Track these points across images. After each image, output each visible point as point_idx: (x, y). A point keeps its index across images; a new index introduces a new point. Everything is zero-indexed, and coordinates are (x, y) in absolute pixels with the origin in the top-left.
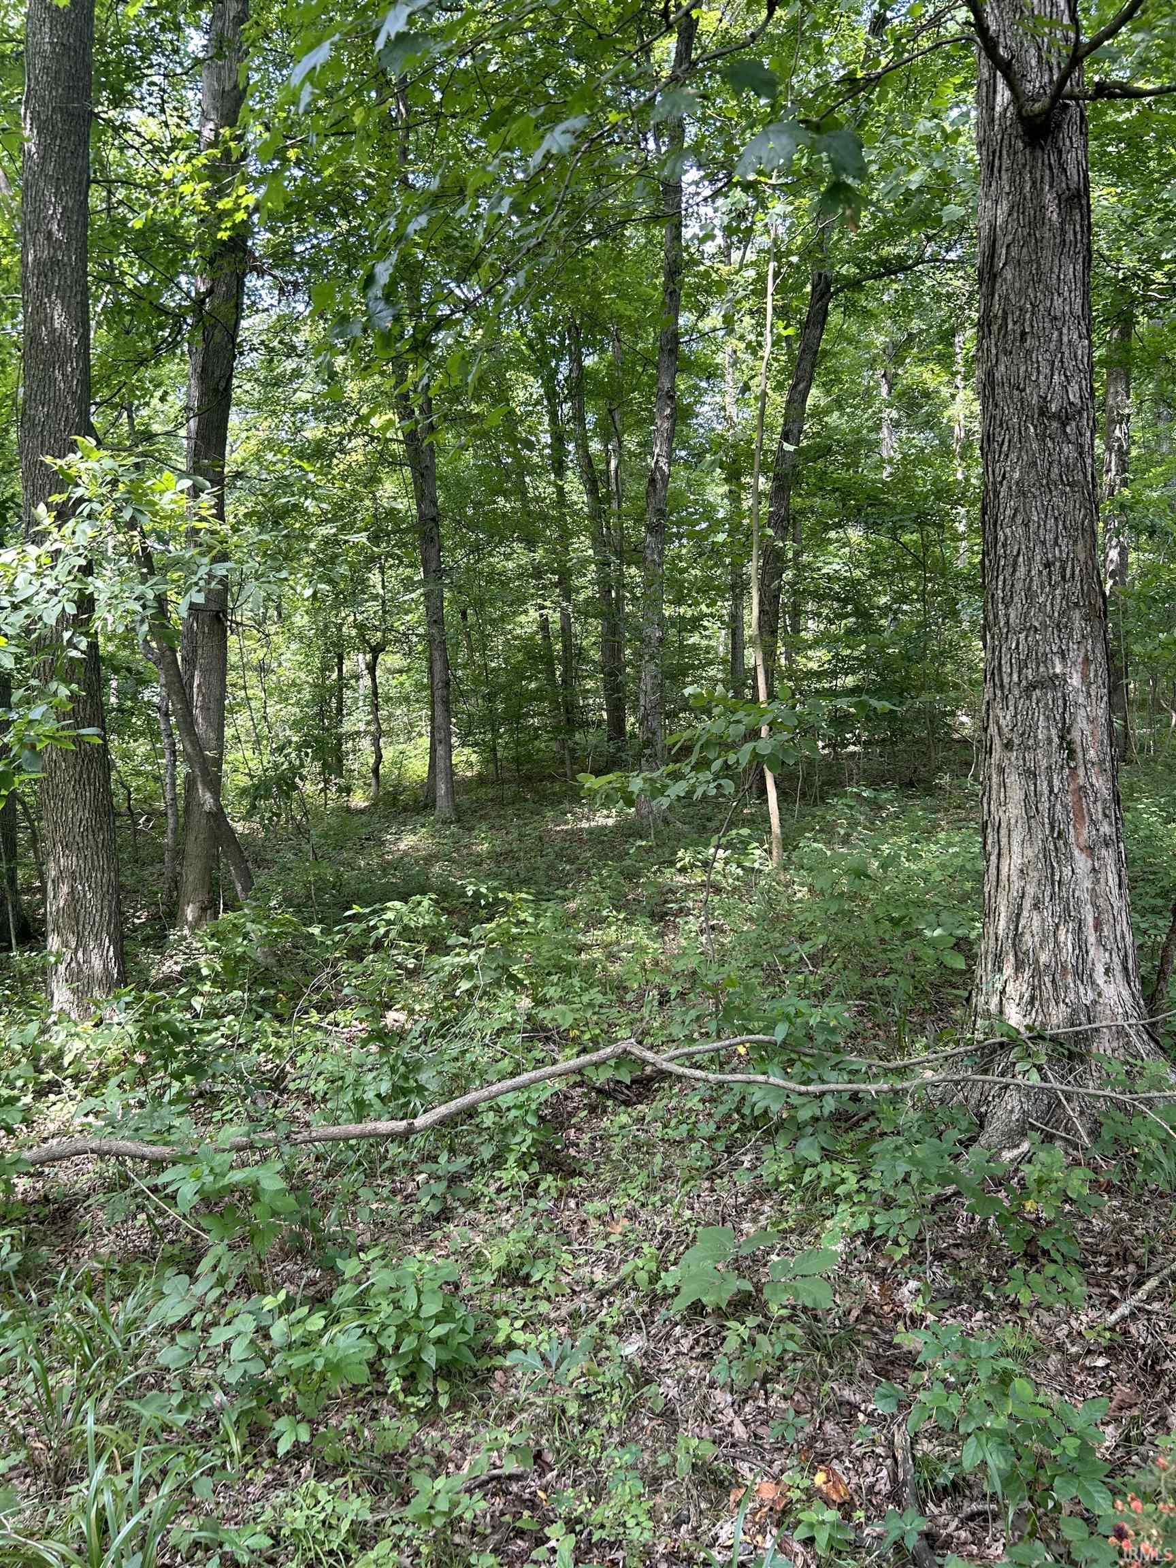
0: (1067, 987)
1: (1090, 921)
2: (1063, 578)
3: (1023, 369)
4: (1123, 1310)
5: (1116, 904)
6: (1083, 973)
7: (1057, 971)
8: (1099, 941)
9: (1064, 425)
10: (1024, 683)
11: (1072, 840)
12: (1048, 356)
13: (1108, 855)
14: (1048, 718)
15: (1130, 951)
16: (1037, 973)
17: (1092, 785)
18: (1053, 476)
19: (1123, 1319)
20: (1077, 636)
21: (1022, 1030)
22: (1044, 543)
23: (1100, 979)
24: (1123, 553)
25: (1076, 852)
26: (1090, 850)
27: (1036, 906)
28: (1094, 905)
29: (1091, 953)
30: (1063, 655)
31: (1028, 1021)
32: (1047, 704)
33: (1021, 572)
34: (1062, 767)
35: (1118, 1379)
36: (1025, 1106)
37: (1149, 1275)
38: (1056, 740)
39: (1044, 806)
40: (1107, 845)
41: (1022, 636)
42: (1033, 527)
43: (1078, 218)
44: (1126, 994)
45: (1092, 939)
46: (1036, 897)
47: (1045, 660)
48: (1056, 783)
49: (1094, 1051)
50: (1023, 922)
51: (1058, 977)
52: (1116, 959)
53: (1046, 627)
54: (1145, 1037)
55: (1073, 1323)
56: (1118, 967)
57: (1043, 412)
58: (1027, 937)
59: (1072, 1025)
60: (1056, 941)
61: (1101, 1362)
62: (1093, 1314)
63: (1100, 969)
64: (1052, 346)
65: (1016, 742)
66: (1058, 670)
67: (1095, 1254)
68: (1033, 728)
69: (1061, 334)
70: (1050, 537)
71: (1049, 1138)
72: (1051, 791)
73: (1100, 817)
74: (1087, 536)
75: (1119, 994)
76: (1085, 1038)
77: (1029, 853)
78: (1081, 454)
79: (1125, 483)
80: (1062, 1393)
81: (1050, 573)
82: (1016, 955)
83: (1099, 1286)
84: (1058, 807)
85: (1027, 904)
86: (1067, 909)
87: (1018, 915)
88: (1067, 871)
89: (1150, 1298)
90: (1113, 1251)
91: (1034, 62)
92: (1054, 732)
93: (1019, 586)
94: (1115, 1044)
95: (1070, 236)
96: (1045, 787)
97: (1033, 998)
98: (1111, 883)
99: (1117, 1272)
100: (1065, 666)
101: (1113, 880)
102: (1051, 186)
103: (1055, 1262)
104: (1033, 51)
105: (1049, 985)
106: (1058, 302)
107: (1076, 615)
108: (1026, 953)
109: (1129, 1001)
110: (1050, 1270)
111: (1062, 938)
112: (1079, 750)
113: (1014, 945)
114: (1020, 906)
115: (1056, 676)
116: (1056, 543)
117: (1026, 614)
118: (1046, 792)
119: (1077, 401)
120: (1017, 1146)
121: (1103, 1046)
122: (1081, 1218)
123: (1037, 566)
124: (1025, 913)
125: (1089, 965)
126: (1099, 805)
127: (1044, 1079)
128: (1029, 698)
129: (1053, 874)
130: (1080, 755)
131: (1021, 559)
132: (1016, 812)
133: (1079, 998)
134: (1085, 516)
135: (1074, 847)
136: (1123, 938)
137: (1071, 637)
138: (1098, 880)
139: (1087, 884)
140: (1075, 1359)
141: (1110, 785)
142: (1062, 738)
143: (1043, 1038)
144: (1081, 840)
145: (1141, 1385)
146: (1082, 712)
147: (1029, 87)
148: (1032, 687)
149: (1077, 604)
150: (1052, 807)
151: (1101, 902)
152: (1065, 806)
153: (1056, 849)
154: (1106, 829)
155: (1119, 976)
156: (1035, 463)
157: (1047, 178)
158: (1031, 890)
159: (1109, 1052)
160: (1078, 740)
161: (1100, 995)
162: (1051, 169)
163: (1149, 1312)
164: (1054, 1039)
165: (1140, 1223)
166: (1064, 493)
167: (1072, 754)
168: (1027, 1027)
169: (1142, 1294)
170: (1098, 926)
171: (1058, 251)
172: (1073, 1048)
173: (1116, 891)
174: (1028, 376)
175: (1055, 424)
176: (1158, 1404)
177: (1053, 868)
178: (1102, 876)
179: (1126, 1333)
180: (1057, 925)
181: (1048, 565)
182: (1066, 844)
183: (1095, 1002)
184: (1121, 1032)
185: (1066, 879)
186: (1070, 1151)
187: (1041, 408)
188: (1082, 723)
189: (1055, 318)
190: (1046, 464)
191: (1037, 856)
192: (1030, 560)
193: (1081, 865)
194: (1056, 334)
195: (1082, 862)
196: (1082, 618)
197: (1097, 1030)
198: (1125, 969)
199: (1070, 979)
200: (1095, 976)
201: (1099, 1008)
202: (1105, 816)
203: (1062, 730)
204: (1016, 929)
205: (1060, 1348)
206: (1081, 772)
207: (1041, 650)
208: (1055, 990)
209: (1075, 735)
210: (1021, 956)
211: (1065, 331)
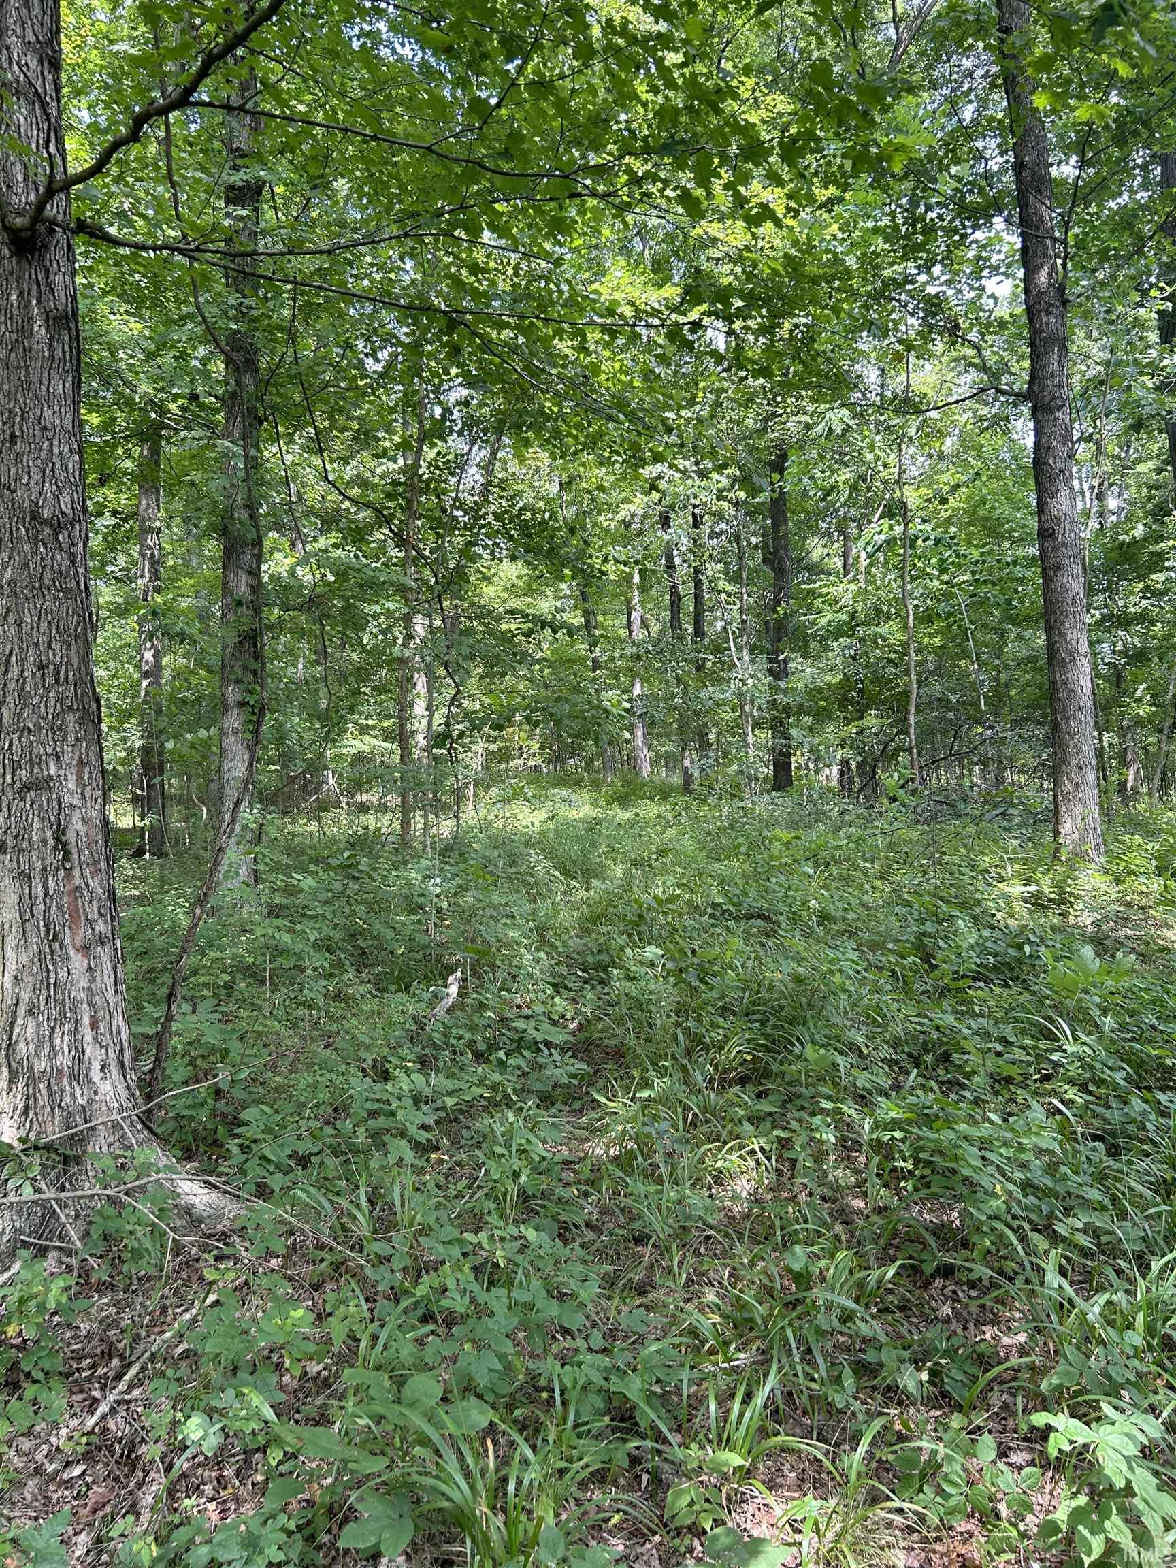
0: (62, 1091)
1: (86, 1020)
2: (57, 681)
3: (13, 471)
4: (104, 1408)
5: (112, 1000)
6: (78, 1074)
7: (53, 1077)
8: (95, 1038)
9: (56, 533)
10: (18, 785)
11: (67, 941)
12: (39, 463)
13: (104, 953)
14: (42, 820)
15: (126, 1045)
16: (32, 1081)
17: (87, 885)
18: (45, 580)
19: (104, 1417)
20: (71, 739)
21: (15, 1143)
22: (37, 645)
23: (96, 1076)
24: (157, 655)
25: (72, 953)
26: (85, 949)
27: (31, 1012)
28: (90, 1004)
29: (88, 1052)
30: (58, 757)
31: (22, 1133)
32: (41, 806)
33: (14, 672)
34: (57, 869)
35: (94, 1482)
36: (17, 1225)
37: (131, 1364)
38: (51, 841)
39: (39, 908)
40: (103, 943)
41: (16, 737)
42: (26, 628)
43: (67, 338)
44: (121, 1087)
45: (88, 1038)
46: (30, 1003)
47: (40, 761)
48: (51, 884)
49: (90, 1150)
50: (17, 1030)
51: (53, 1081)
52: (112, 1055)
53: (40, 729)
54: (139, 1126)
55: (53, 1440)
56: (113, 1063)
57: (35, 516)
58: (22, 1045)
59: (68, 1128)
60: (52, 1046)
61: (77, 1471)
62: (74, 1423)
63: (96, 1066)
64: (43, 454)
65: (10, 844)
66: (52, 772)
67: (79, 1359)
68: (28, 829)
69: (51, 445)
70: (43, 640)
71: (42, 1252)
72: (46, 894)
73: (96, 916)
74: (80, 643)
75: (115, 1089)
76: (79, 1140)
77: (24, 958)
78: (73, 563)
79: (157, 590)
80: (36, 1518)
81: (43, 676)
82: (9, 1065)
83: (81, 1392)
84: (54, 908)
85: (22, 1010)
86: (62, 1012)
87: (12, 1024)
88: (63, 973)
89: (131, 1387)
90: (98, 1351)
91: (20, 177)
92: (48, 833)
93: (12, 686)
94: (111, 1140)
95: (58, 354)
96: (40, 891)
97: (27, 1108)
98: (106, 980)
99: (101, 1371)
100: (60, 768)
101: (109, 976)
102: (39, 302)
103: (35, 1382)
104: (19, 167)
105: (44, 1091)
106: (47, 413)
107: (71, 718)
108: (20, 1063)
109: (124, 1093)
110: (30, 1391)
111: (58, 1041)
112: (74, 851)
113: (7, 1055)
114: (14, 1015)
115: (51, 778)
116: (49, 647)
117: (20, 714)
118: (41, 894)
119: (69, 512)
120: (8, 1269)
121: (100, 1143)
122: (69, 1326)
123: (30, 668)
124: (20, 1021)
125: (86, 1065)
126: (95, 905)
127: (38, 1191)
128: (23, 799)
129: (48, 978)
130: (75, 856)
131: (13, 659)
132: (10, 916)
133: (75, 1099)
134: (78, 623)
135: (70, 948)
136: (119, 1033)
137: (65, 738)
138: (94, 979)
139: (83, 984)
140: (53, 1478)
141: (105, 884)
142: (57, 839)
143: (36, 1148)
144: (78, 940)
145: (116, 1479)
146: (77, 815)
147: (15, 199)
148: (26, 788)
149: (70, 708)
150: (47, 909)
151: (97, 999)
152: (60, 908)
153: (52, 952)
154: (101, 927)
155: (115, 1071)
156: (27, 565)
157: (34, 292)
158: (25, 996)
159: (105, 1148)
160: (73, 840)
161: (96, 1093)
162: (38, 284)
163: (128, 1402)
164: (48, 1148)
165: (127, 1315)
166: (56, 598)
167: (67, 856)
168: (20, 1139)
169: (122, 1386)
170: (94, 1025)
171: (47, 364)
172: (68, 1152)
173: (111, 989)
174: (18, 479)
175: (47, 531)
176: (131, 1493)
177: (48, 971)
178: (98, 974)
179: (105, 1430)
180: (53, 1029)
181: (41, 667)
182: (61, 945)
183: (91, 1101)
184: (116, 1126)
185: (61, 981)
186: (64, 1259)
187: (32, 512)
188: (77, 825)
189: (45, 428)
190: (38, 568)
191: (32, 961)
192: (23, 660)
193: (77, 964)
194: (46, 444)
195: (78, 962)
196: (76, 722)
197: (93, 1129)
198: (121, 1063)
199: (65, 1081)
200: (92, 1074)
201: (95, 1106)
202: (101, 914)
203: (57, 831)
204: (10, 1038)
205: (38, 1471)
206: (77, 872)
207: (35, 751)
208: (50, 1095)
209: (71, 836)
210: (14, 1065)
211: (55, 442)
